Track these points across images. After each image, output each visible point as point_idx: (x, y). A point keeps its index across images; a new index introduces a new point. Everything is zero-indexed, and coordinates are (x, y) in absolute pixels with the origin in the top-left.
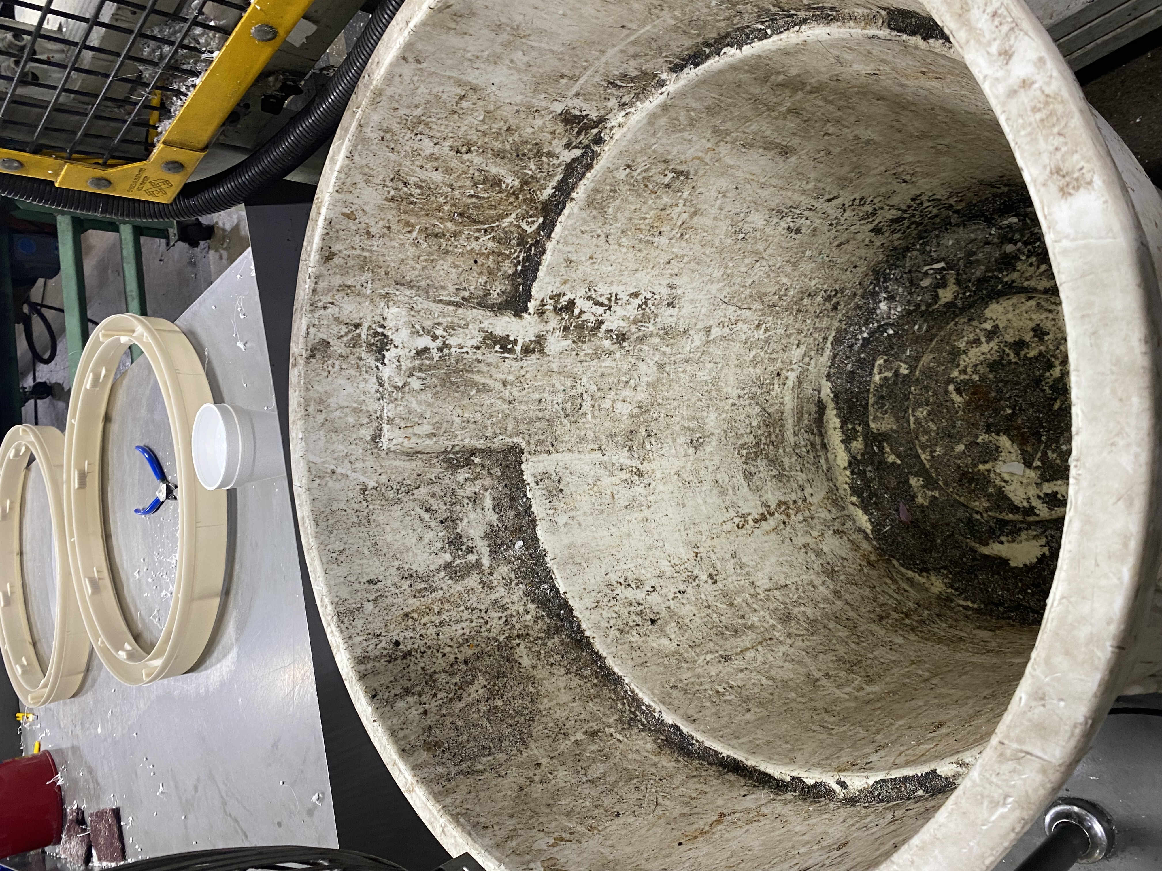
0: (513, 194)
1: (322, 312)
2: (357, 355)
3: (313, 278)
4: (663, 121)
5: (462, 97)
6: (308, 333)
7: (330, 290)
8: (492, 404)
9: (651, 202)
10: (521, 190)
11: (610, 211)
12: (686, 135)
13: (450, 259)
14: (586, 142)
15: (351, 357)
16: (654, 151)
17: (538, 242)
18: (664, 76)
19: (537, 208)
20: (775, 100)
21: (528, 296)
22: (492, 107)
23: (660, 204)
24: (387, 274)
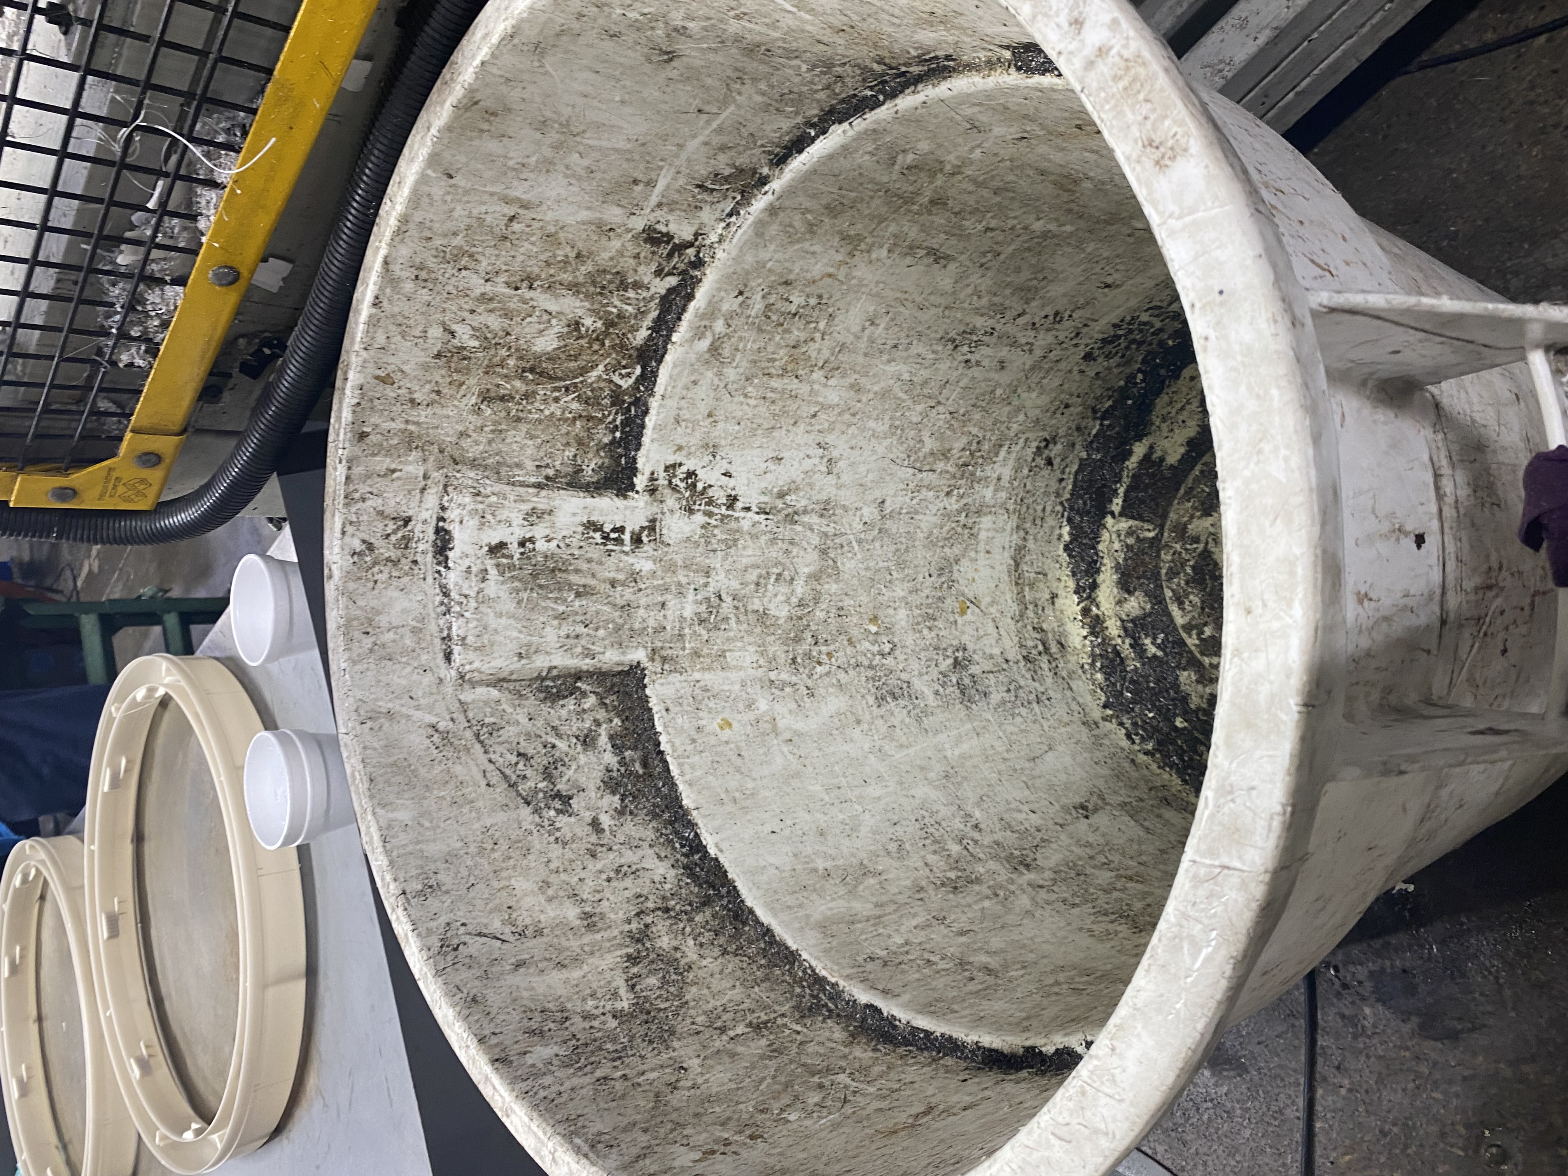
0: (597, 339)
1: (360, 505)
2: (411, 558)
3: (344, 462)
4: (774, 229)
5: (512, 219)
6: (344, 533)
7: (368, 476)
8: (597, 613)
9: (778, 338)
10: (607, 334)
11: (726, 352)
12: (806, 245)
13: (524, 427)
14: (682, 266)
15: (403, 561)
16: (770, 270)
17: (638, 400)
18: (765, 171)
19: (630, 356)
20: (911, 189)
21: (633, 470)
22: (552, 229)
23: (792, 339)
24: (441, 451)
